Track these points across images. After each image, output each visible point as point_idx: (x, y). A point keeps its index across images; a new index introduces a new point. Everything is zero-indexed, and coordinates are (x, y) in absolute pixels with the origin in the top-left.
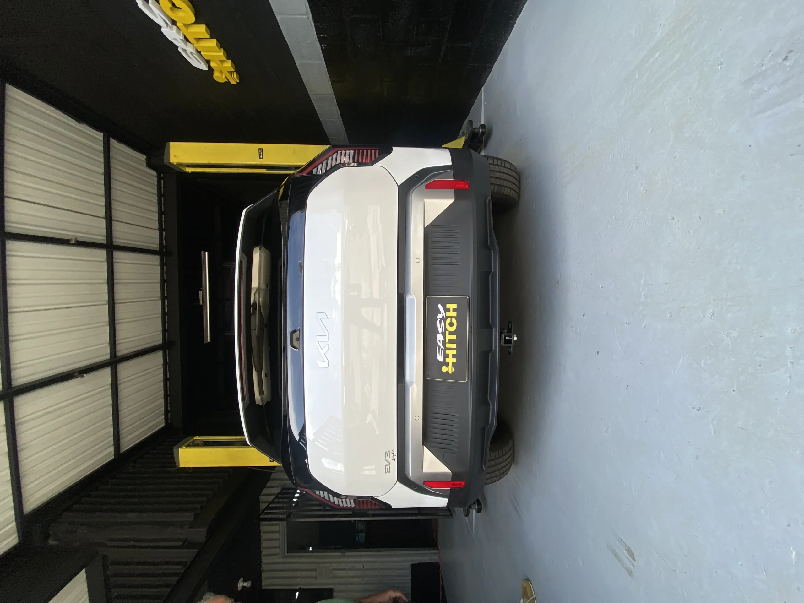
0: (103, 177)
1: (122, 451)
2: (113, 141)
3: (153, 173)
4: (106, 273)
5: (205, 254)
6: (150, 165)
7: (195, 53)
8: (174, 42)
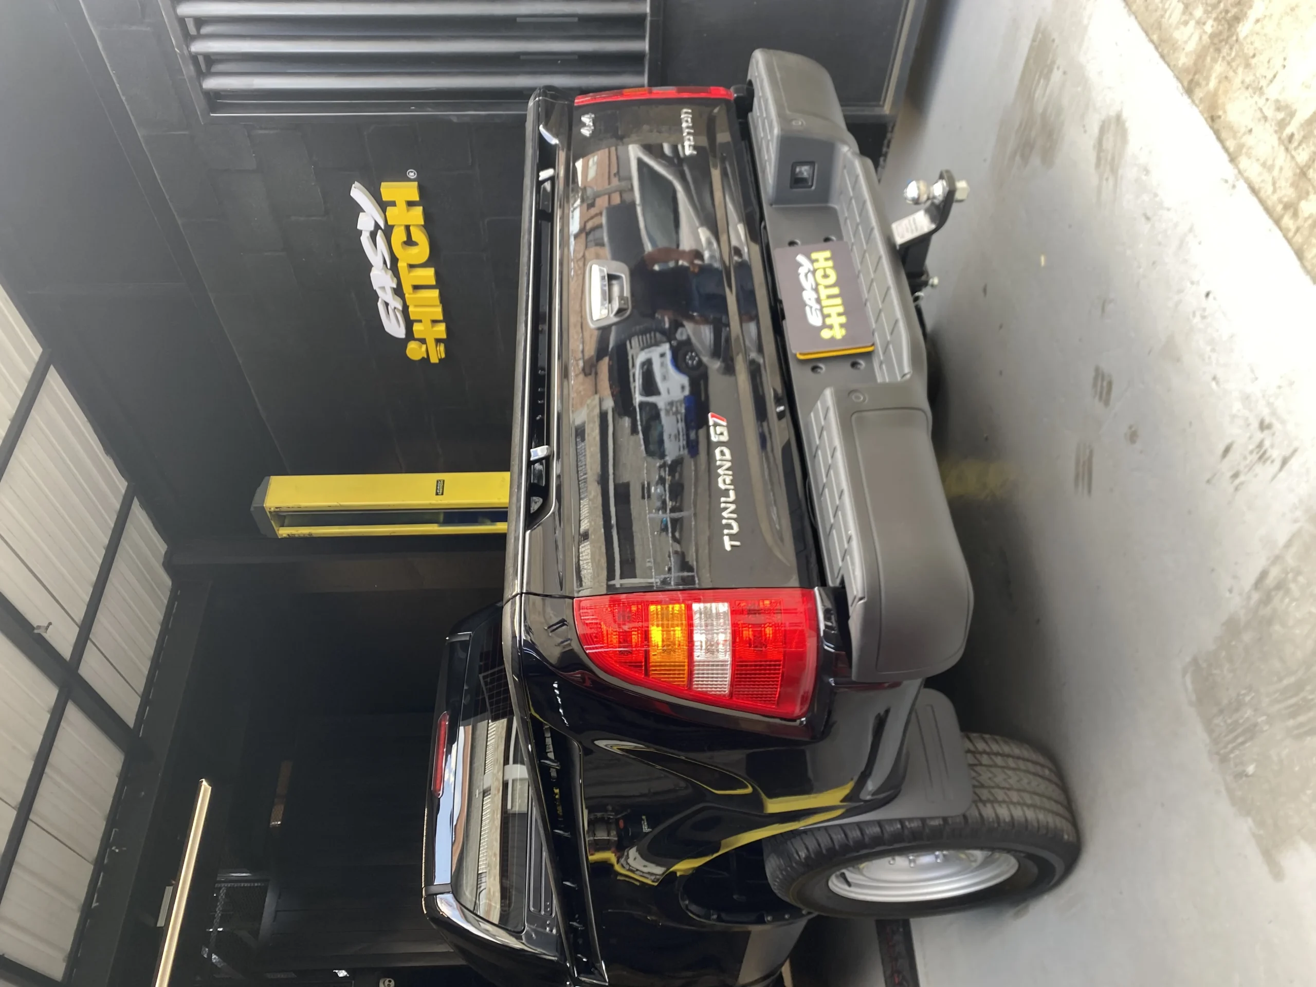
2: (136, 502)
3: (169, 582)
4: (41, 737)
5: (205, 789)
6: (169, 565)
7: (400, 308)
8: (379, 292)
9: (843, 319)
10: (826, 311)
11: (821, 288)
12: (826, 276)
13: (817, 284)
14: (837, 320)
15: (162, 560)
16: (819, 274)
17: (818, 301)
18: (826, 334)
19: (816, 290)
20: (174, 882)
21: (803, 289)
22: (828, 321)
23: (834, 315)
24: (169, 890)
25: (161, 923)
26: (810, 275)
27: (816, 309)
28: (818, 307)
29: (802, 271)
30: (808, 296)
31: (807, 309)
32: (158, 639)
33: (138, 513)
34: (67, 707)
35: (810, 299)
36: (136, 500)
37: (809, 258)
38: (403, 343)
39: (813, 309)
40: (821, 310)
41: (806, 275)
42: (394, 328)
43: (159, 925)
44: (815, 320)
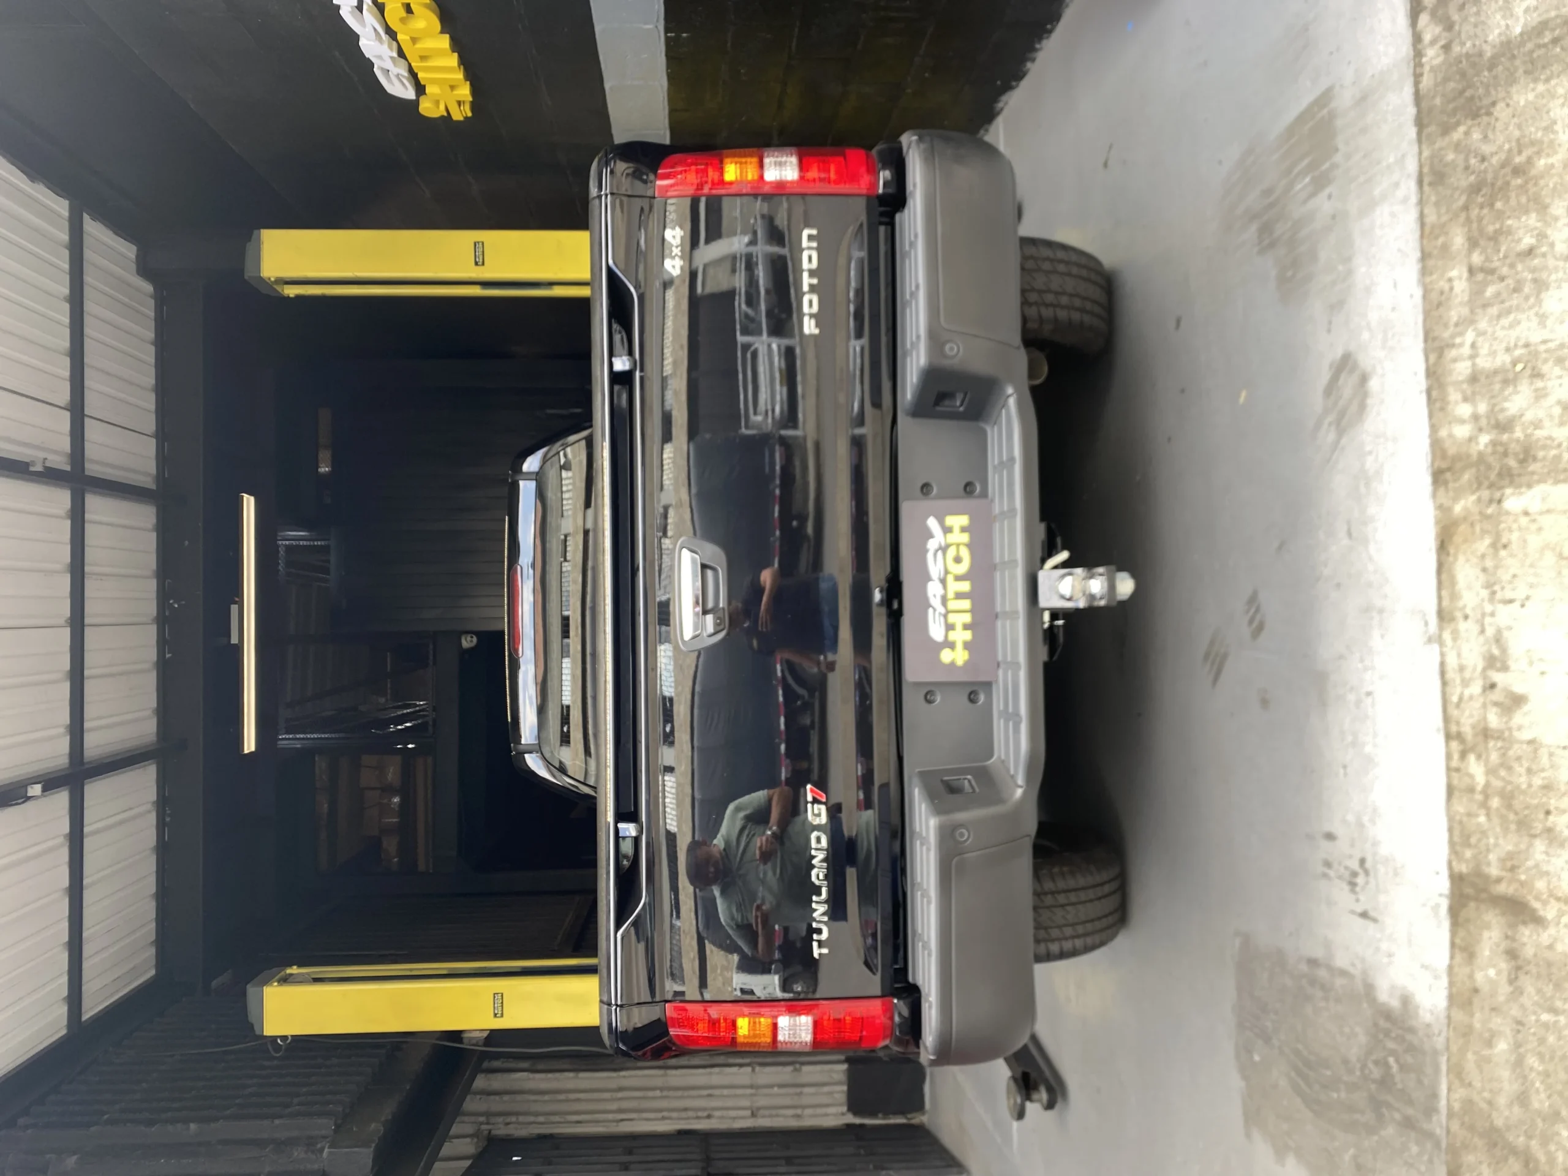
0: (66, 307)
1: (85, 1017)
2: (86, 217)
3: (148, 288)
4: (69, 547)
5: (249, 504)
6: (144, 269)
7: (406, 74)
8: (373, 60)
9: (968, 635)
10: (952, 618)
11: (950, 579)
12: (958, 560)
13: (947, 572)
14: (961, 636)
15: (134, 267)
16: (951, 553)
17: (944, 600)
18: (946, 656)
19: (943, 582)
20: (237, 599)
21: (929, 579)
22: (952, 636)
23: (959, 627)
24: (234, 608)
25: (234, 640)
26: (940, 553)
27: (940, 614)
28: (943, 611)
29: (932, 545)
30: (934, 590)
31: (931, 611)
32: (156, 362)
33: (93, 228)
34: (86, 498)
35: (935, 596)
36: (85, 215)
37: (942, 523)
38: (415, 104)
39: (937, 613)
40: (945, 616)
41: (935, 555)
42: (400, 88)
43: (232, 642)
44: (936, 632)
